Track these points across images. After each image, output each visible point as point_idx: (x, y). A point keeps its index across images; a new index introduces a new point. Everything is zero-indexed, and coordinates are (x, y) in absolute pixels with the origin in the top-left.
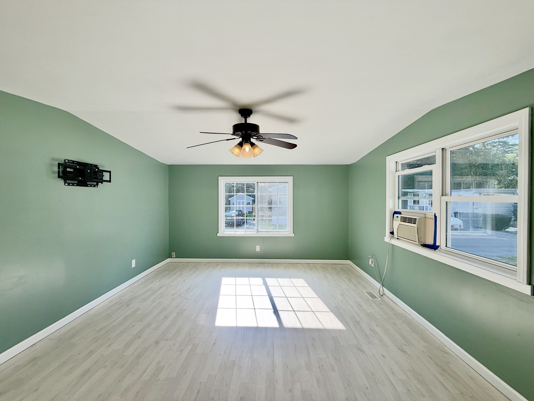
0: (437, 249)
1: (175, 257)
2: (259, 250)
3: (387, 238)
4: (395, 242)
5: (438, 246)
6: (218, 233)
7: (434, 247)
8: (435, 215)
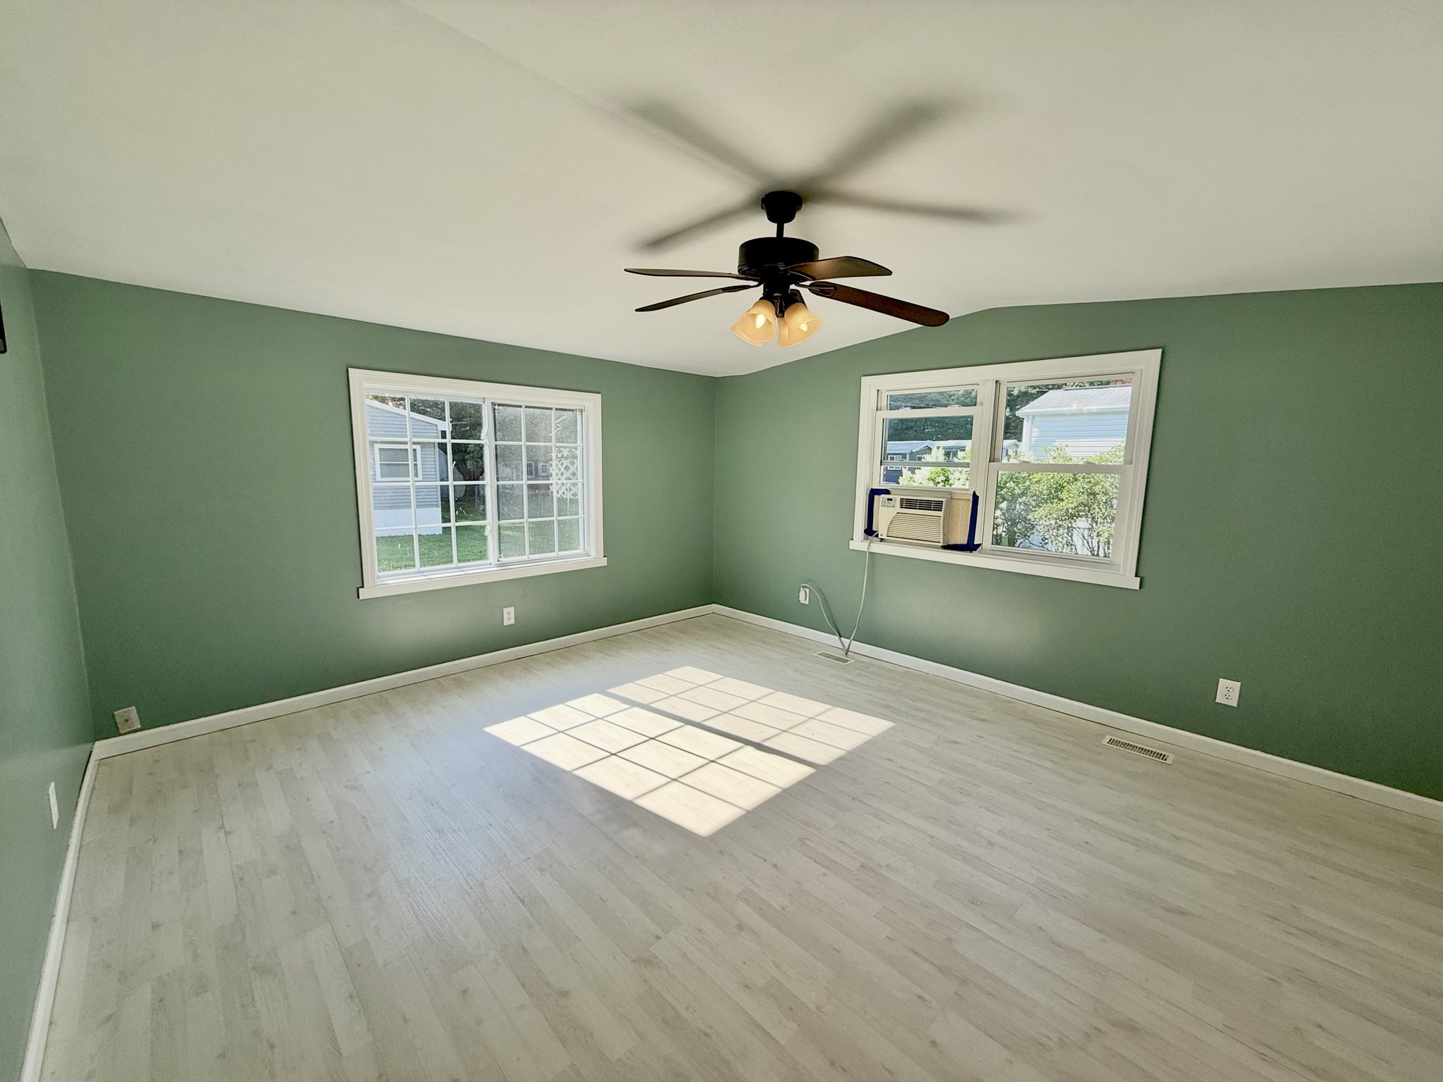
0: (975, 550)
1: (139, 726)
2: (512, 621)
3: (859, 543)
4: (877, 547)
5: (979, 545)
6: (363, 587)
7: (970, 547)
8: (974, 493)
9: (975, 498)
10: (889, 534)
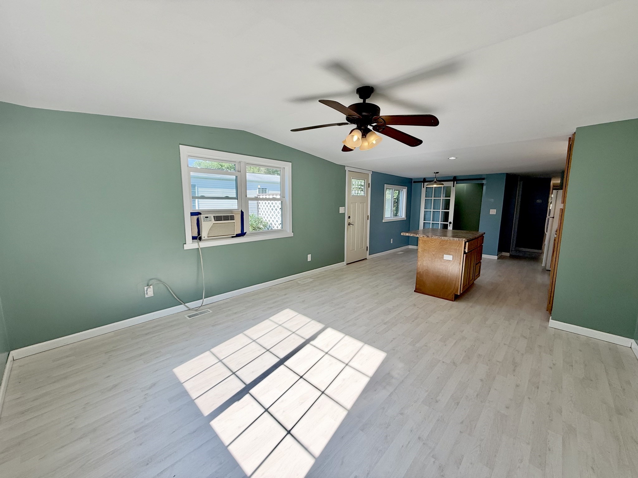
0: (245, 235)
7: (242, 234)
8: (241, 211)
9: (242, 213)
10: (209, 236)
